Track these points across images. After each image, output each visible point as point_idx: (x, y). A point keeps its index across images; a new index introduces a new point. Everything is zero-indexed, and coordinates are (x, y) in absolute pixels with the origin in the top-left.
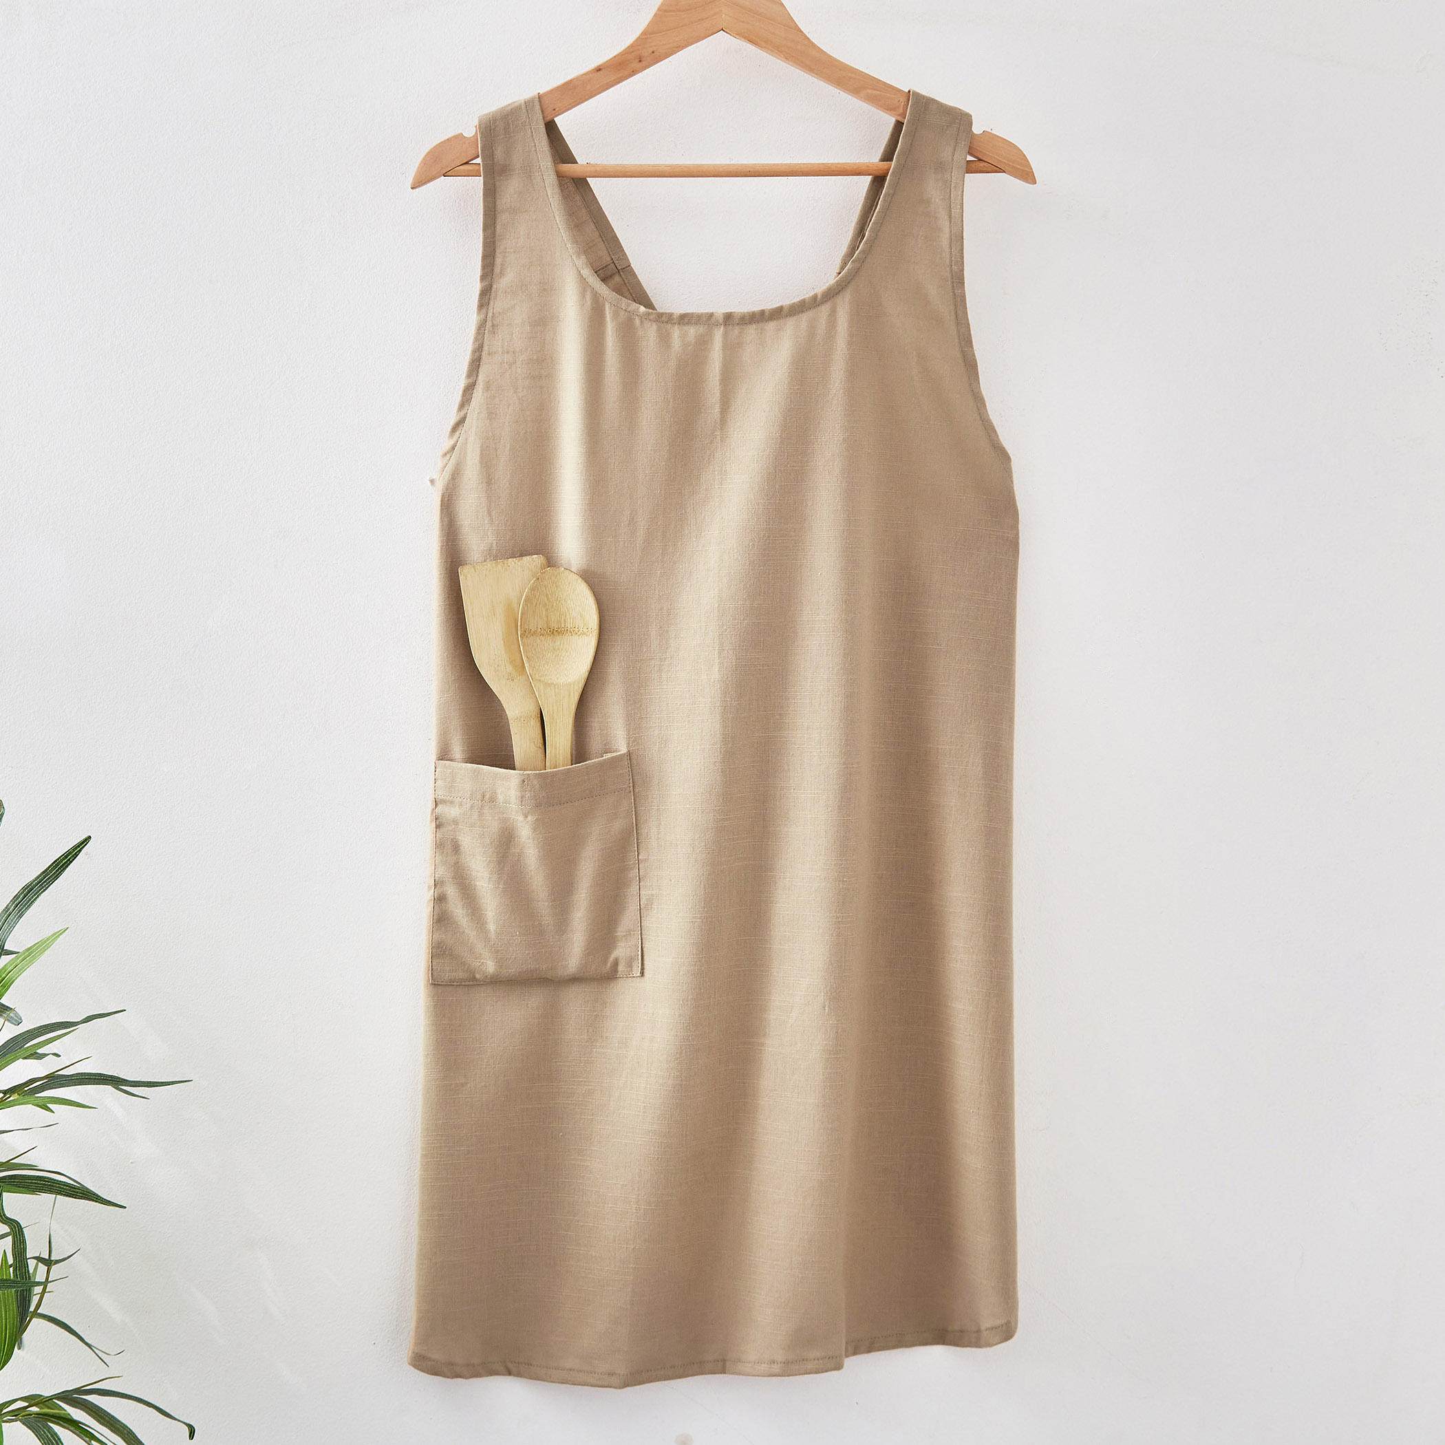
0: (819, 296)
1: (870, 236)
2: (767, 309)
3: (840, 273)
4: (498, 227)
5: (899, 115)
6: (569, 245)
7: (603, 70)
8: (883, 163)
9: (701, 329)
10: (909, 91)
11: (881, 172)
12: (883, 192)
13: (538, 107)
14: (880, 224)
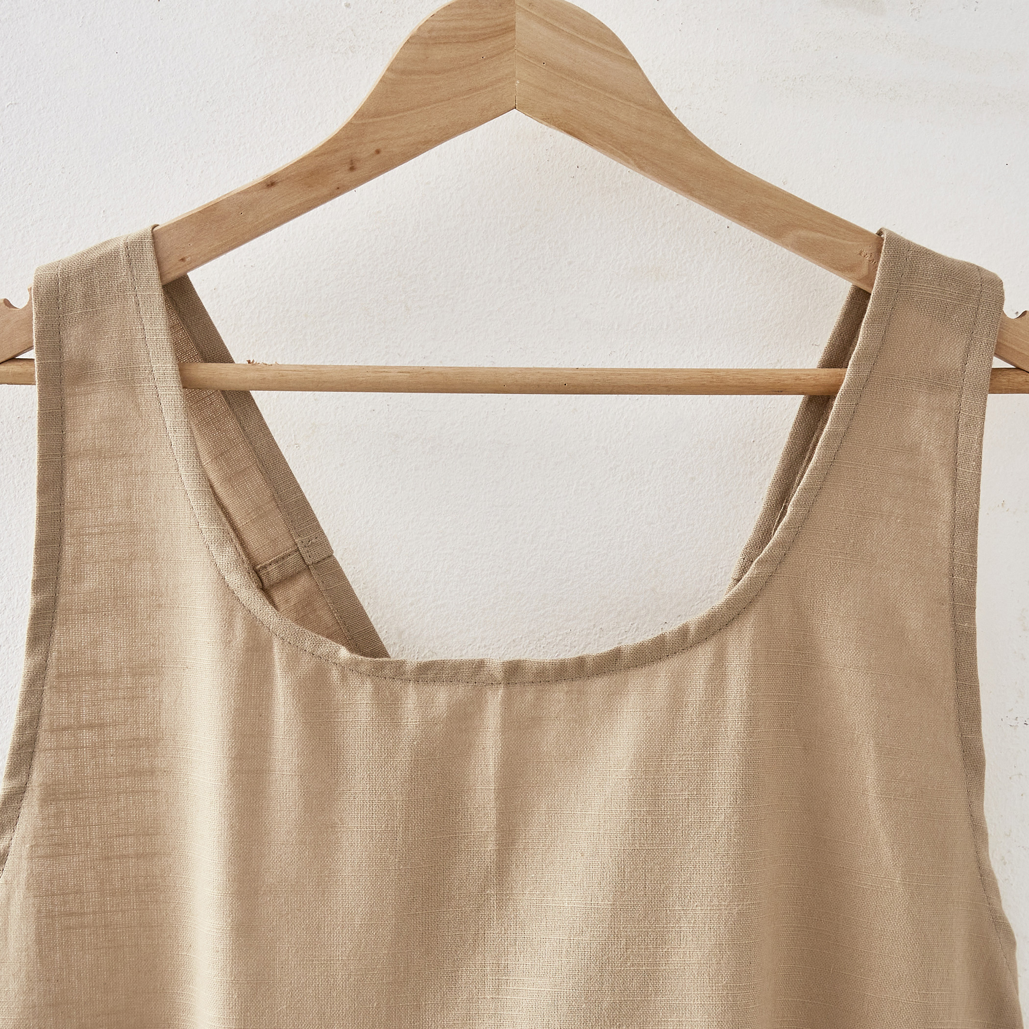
0: (692, 629)
1: (795, 514)
2: (589, 656)
3: (739, 581)
4: (70, 484)
5: (859, 280)
6: (203, 526)
7: (279, 184)
8: (826, 370)
9: (461, 691)
10: (880, 233)
11: (822, 389)
12: (826, 429)
13: (149, 256)
14: (816, 490)
